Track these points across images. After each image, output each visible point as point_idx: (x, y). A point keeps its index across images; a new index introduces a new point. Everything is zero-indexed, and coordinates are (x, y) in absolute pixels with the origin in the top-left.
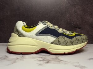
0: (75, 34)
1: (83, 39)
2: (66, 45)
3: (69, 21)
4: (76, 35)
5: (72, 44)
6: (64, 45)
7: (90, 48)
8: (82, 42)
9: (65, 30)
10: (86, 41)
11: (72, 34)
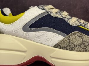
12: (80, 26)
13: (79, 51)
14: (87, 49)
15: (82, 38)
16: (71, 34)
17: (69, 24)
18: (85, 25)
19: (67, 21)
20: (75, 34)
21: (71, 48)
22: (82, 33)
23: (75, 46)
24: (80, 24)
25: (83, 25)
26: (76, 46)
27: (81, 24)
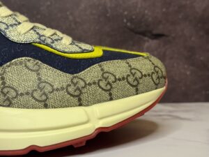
0: (104, 51)
1: (139, 75)
2: (46, 106)
3: (109, 5)
4: (107, 57)
5: (75, 100)
6: (34, 107)
7: (189, 119)
8: (133, 90)
9: (48, 32)
10: (157, 86)
11: (83, 51)
12: (40, 43)
13: (28, 108)
14: (49, 102)
15: (38, 74)
16: (8, 64)
17: (7, 39)
18: (53, 42)
19: (4, 32)
20: (21, 63)
21: (8, 99)
22: (40, 62)
23: (17, 94)
24: (39, 38)
25: (49, 41)
26: (22, 94)
27: (43, 38)
